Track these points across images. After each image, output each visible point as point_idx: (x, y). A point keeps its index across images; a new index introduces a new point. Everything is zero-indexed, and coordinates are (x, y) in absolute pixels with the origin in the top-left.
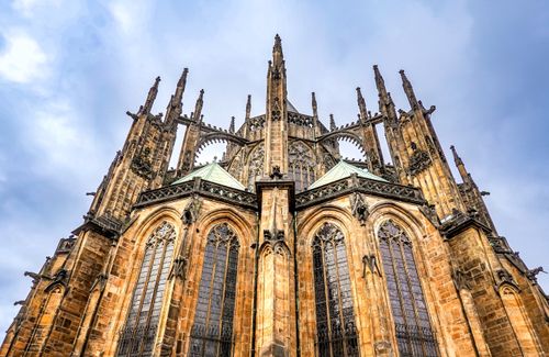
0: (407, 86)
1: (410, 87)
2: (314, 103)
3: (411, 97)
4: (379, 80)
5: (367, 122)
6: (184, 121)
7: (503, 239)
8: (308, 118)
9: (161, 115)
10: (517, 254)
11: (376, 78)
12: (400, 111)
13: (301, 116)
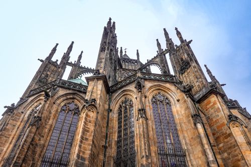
0: (178, 33)
1: (180, 34)
2: (138, 54)
3: (181, 38)
4: (166, 34)
5: (161, 54)
6: (70, 64)
7: (235, 101)
8: (134, 60)
9: (57, 60)
10: (245, 109)
11: (165, 34)
12: (176, 46)
13: (131, 60)
